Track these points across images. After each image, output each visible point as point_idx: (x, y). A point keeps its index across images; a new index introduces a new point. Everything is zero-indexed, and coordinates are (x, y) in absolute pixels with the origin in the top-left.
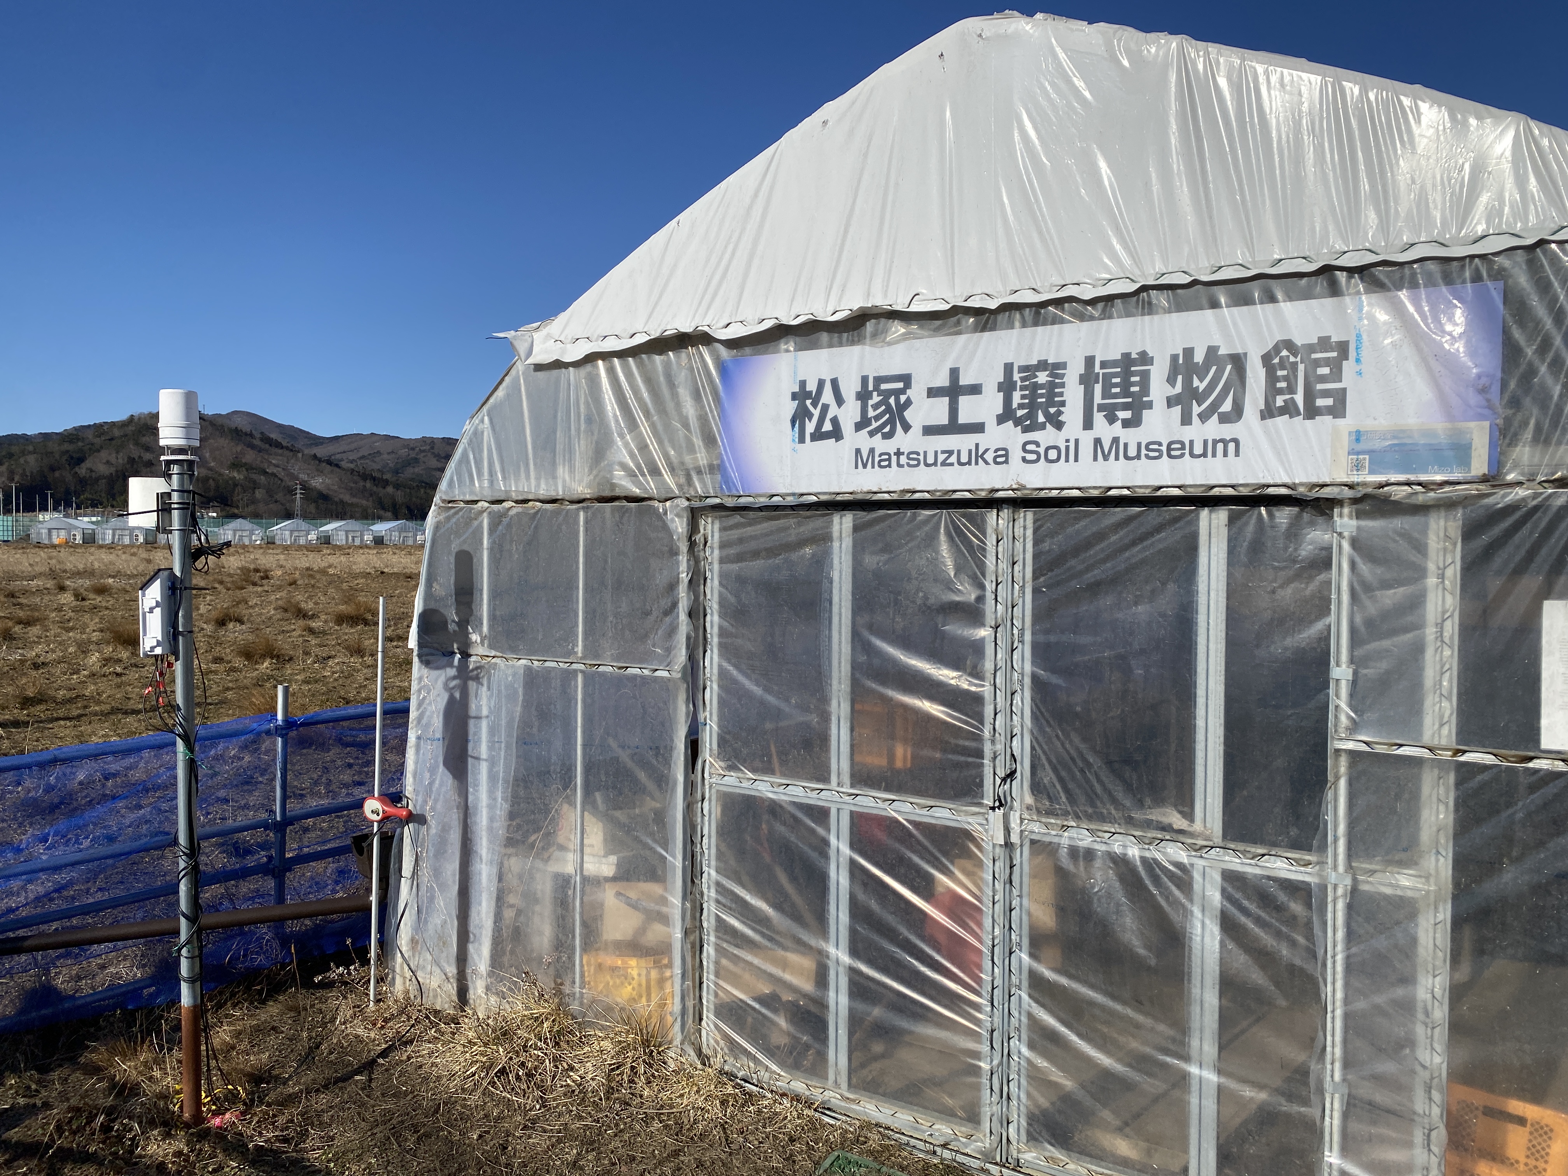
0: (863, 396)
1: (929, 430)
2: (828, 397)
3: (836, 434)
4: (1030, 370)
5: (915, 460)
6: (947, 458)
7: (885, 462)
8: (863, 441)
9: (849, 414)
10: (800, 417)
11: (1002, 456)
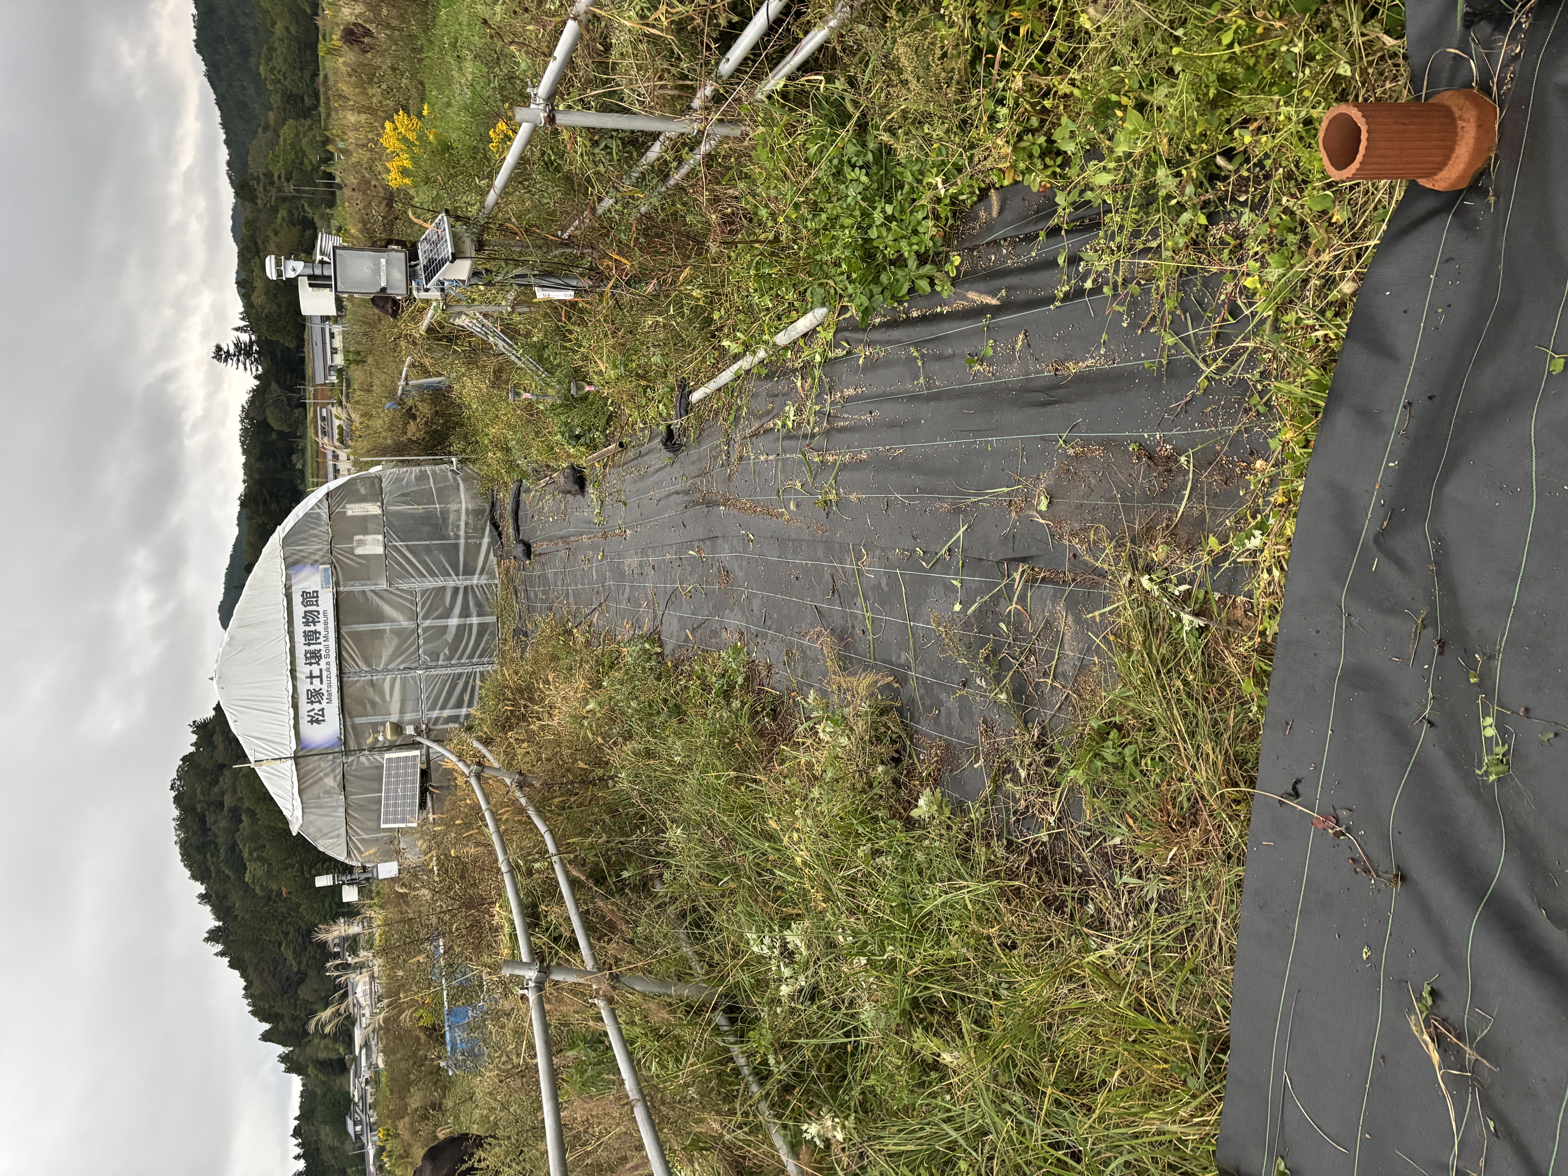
0: (312, 703)
1: (322, 682)
2: (312, 714)
3: (322, 710)
4: (307, 658)
5: (329, 686)
6: (329, 677)
7: (330, 694)
8: (324, 702)
9: (317, 706)
10: (318, 722)
11: (328, 663)
